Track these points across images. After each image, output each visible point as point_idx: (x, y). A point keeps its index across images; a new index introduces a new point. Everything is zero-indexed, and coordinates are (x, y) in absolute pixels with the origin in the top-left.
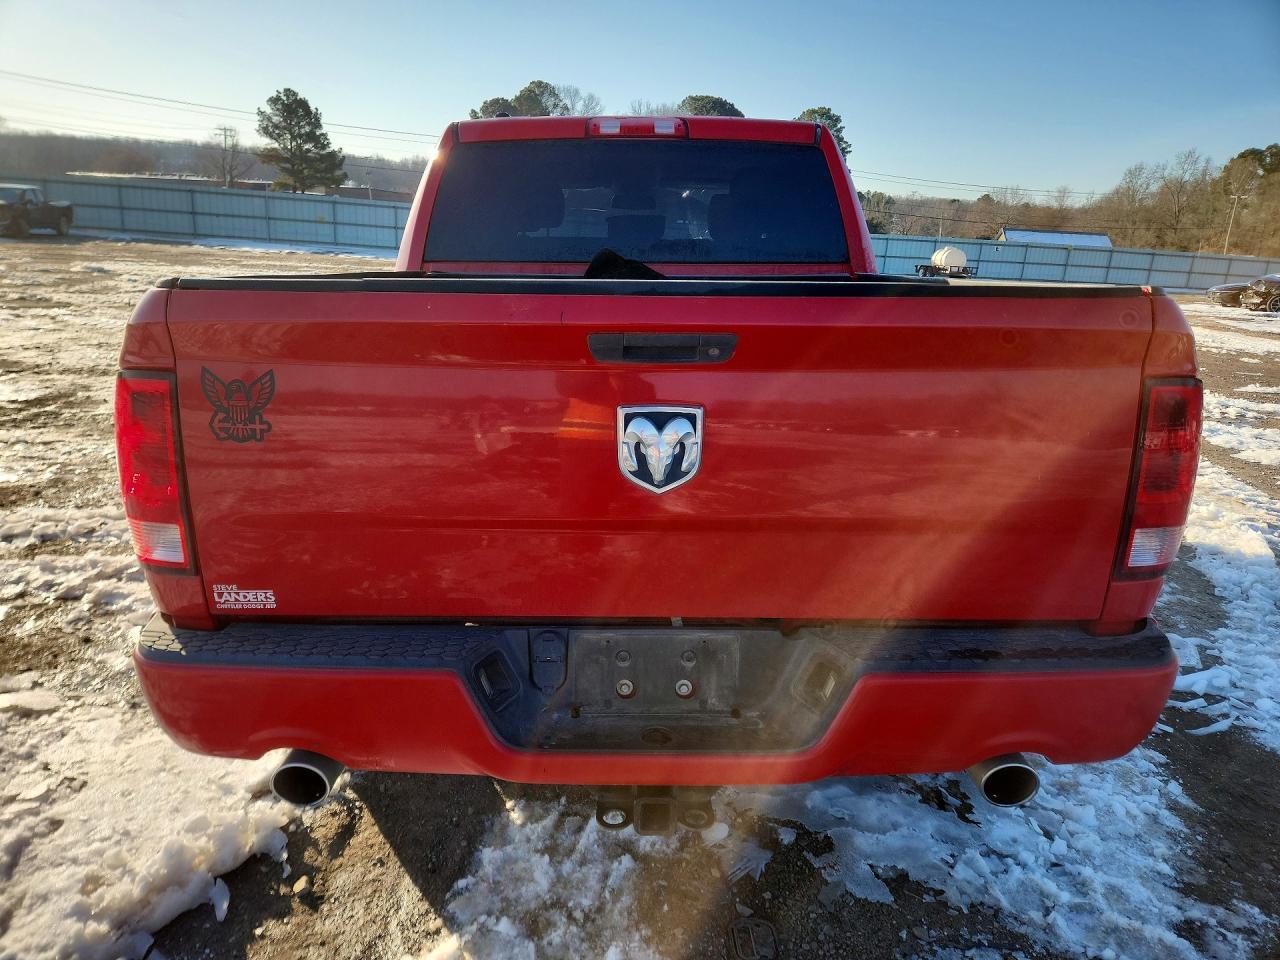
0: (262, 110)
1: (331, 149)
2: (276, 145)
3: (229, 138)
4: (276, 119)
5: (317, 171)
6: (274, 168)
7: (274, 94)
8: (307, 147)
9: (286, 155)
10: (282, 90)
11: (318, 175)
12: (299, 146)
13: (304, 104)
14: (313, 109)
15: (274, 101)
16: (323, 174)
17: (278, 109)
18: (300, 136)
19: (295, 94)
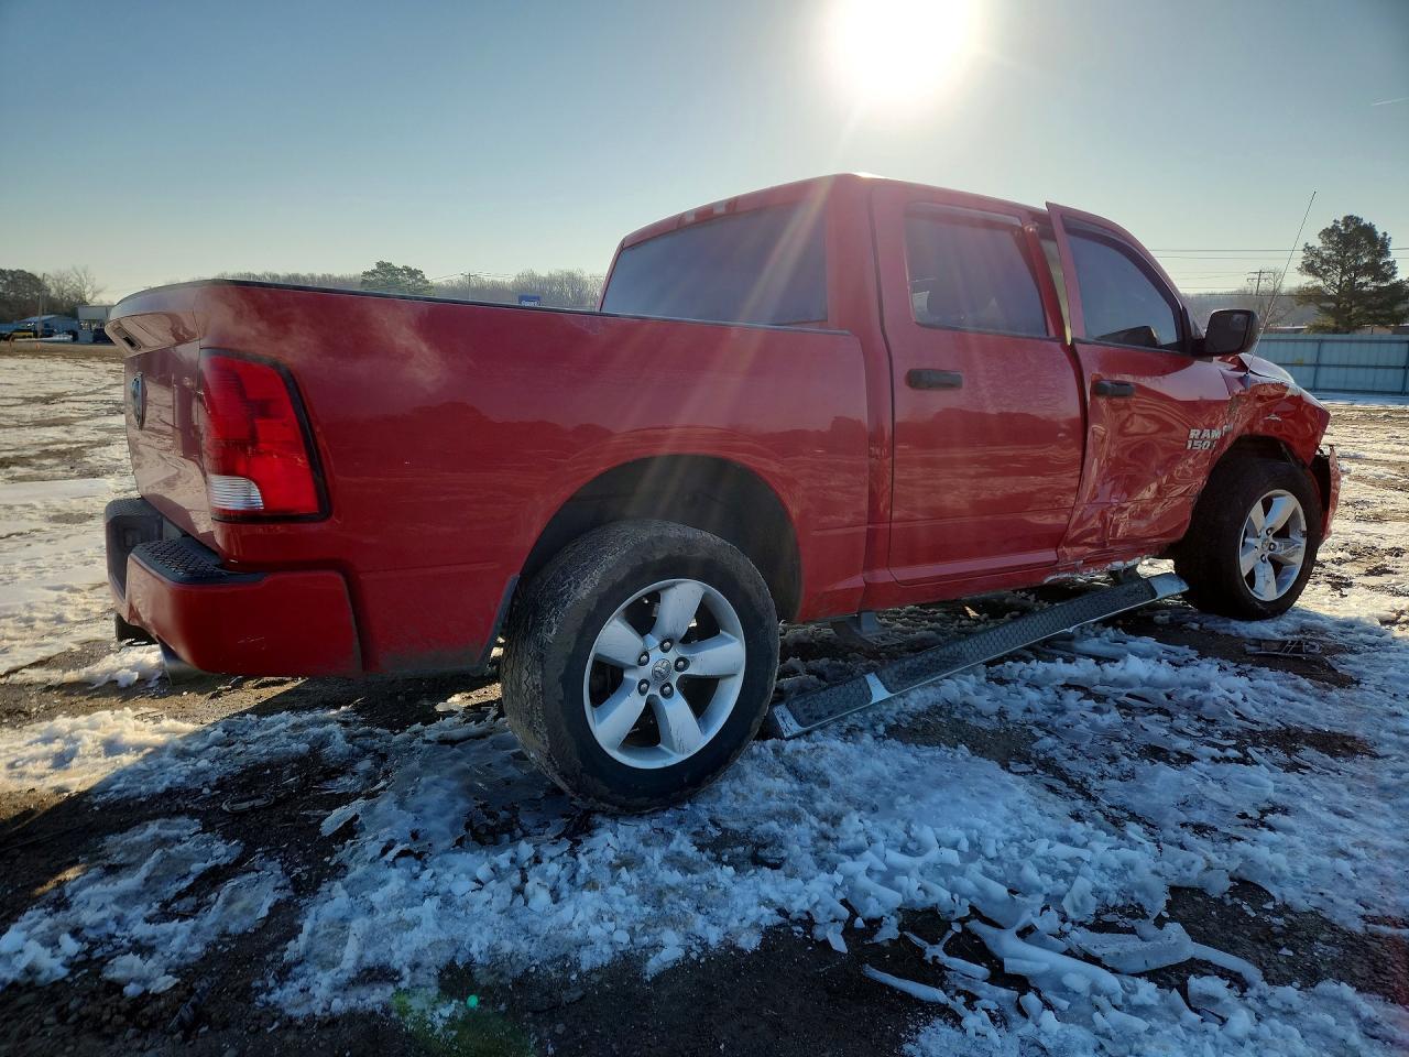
0: (1310, 245)
1: (1398, 279)
2: (1320, 283)
3: (1262, 282)
4: (1325, 253)
5: (1369, 307)
6: (1313, 308)
7: (1330, 225)
8: (1362, 280)
9: (1332, 292)
10: (1341, 220)
11: (1371, 313)
12: (1351, 281)
13: (1369, 231)
14: (1380, 235)
15: (1327, 233)
16: (1377, 311)
17: (1332, 242)
18: (1356, 268)
19: (1358, 220)
